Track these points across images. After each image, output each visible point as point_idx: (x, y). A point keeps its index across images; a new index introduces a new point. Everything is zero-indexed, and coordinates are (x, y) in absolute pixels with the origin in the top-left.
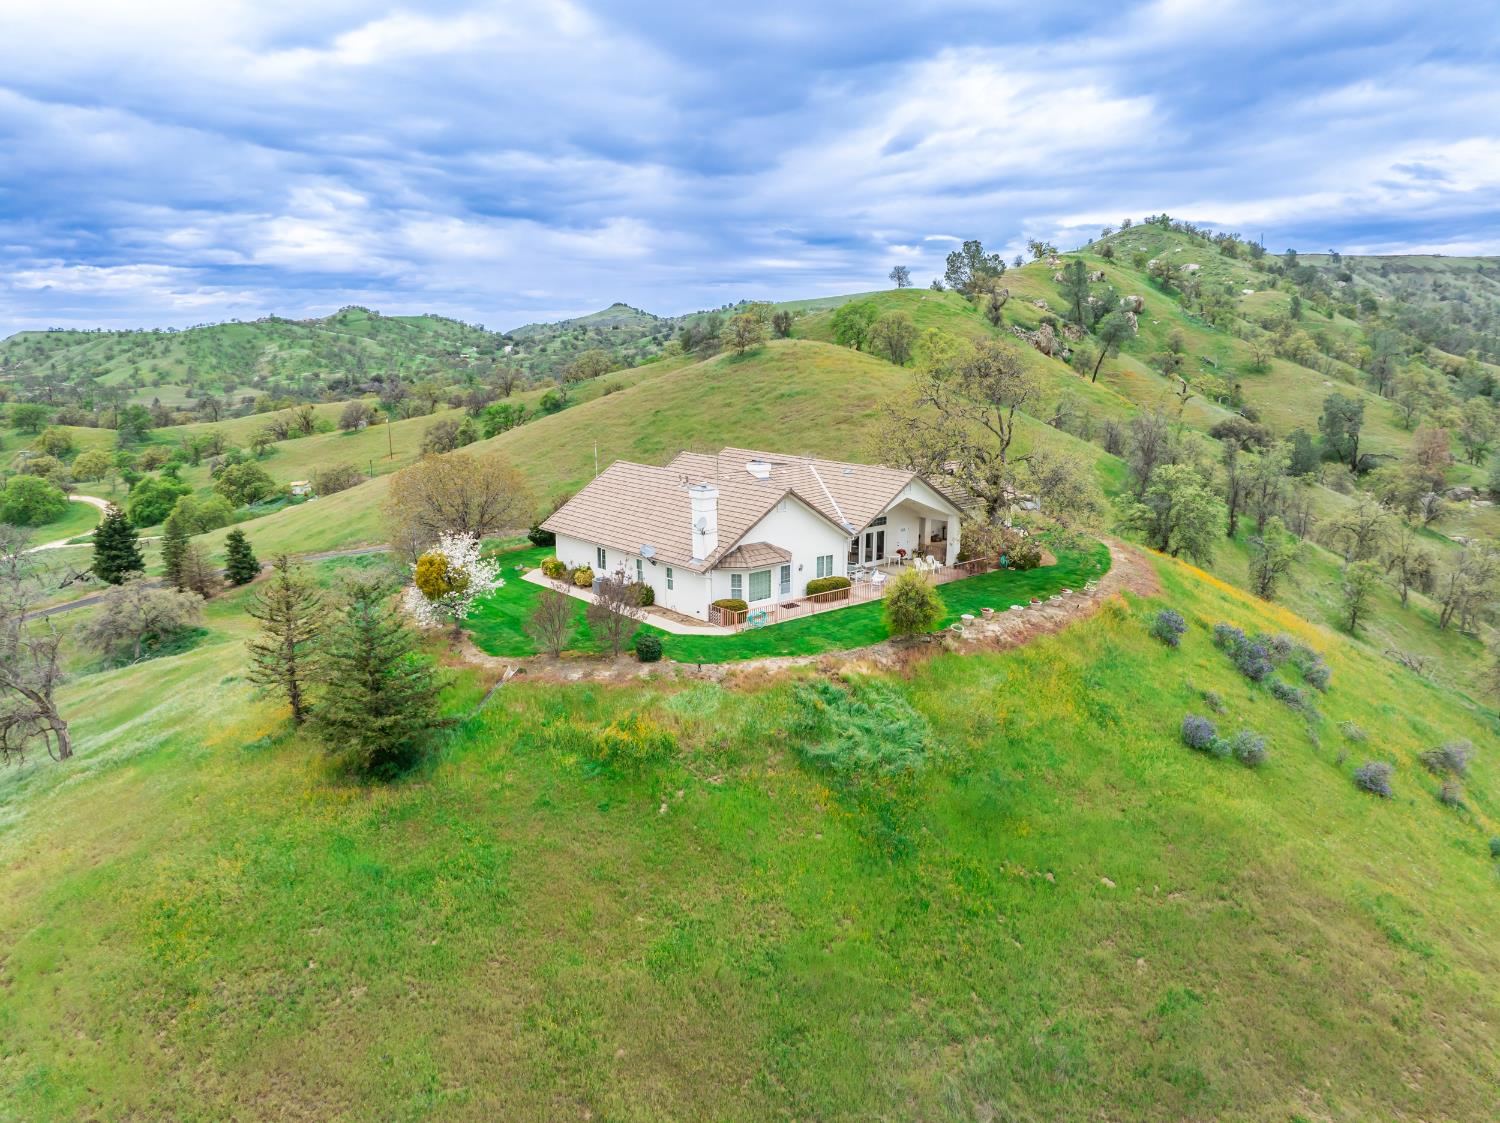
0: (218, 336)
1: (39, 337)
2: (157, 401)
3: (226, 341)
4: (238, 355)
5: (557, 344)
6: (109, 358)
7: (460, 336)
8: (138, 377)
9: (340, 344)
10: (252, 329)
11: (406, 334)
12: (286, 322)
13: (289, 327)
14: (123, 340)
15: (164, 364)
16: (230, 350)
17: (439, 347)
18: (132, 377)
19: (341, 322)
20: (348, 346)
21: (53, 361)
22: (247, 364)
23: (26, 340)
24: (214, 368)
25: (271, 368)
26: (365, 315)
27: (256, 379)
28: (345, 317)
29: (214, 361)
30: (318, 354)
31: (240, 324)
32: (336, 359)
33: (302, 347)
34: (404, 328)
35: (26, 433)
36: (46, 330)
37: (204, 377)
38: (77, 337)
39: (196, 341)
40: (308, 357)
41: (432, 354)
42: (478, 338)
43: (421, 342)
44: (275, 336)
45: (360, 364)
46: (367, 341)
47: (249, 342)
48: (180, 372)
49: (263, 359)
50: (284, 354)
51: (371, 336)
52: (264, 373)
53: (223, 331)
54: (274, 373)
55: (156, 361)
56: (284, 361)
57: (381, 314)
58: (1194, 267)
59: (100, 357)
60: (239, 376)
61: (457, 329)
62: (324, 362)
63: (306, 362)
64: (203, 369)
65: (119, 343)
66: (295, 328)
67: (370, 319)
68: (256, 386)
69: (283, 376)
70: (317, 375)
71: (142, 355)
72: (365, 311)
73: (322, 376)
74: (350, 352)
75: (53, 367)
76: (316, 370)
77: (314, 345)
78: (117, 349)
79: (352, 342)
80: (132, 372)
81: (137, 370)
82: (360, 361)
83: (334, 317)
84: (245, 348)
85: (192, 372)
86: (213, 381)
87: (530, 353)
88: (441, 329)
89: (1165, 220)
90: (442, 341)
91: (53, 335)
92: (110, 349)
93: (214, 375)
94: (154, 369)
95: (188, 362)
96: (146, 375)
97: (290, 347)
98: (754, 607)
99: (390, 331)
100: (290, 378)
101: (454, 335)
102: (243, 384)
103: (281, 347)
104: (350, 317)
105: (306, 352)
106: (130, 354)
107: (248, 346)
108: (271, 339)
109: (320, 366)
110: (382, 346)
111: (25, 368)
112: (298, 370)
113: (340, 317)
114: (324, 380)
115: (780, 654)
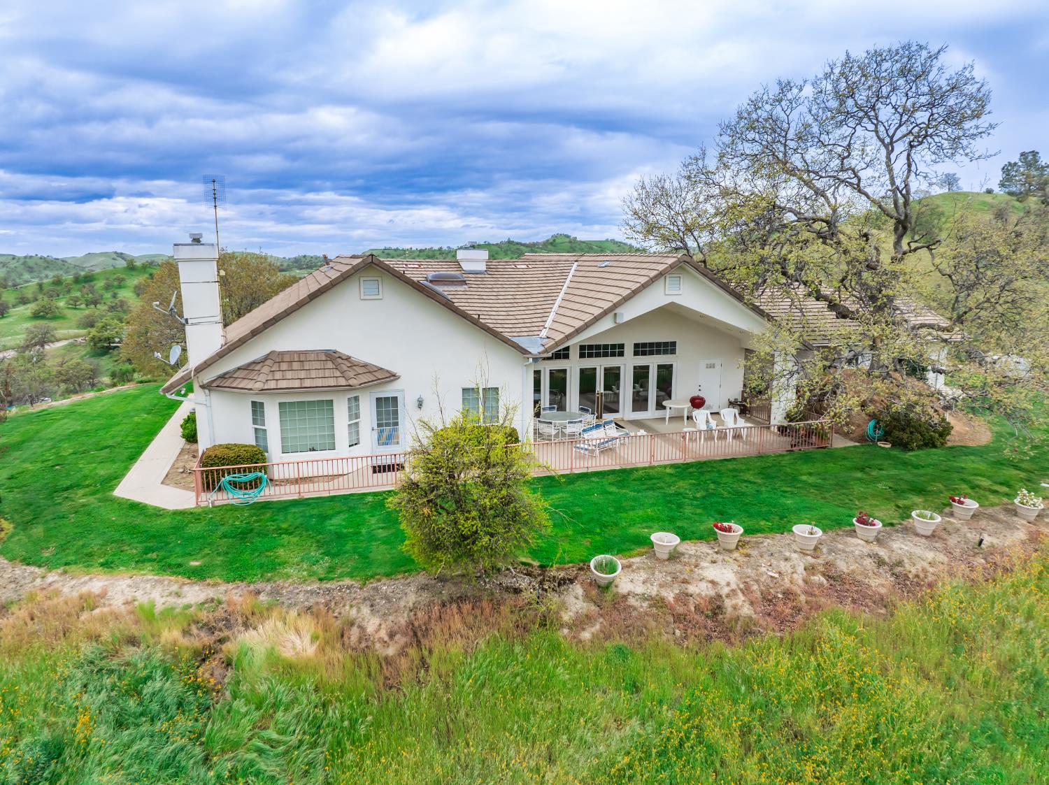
10: (496, 248)
12: (517, 243)
13: (518, 247)
14: (421, 254)
19: (551, 244)
26: (567, 240)
28: (554, 241)
34: (590, 247)
38: (398, 252)
44: (509, 252)
51: (570, 253)
57: (578, 239)
61: (627, 248)
66: (522, 247)
67: (570, 242)
72: (568, 236)
83: (548, 241)
88: (616, 248)
99: (582, 249)
104: (557, 241)
108: (506, 254)
113: (551, 241)
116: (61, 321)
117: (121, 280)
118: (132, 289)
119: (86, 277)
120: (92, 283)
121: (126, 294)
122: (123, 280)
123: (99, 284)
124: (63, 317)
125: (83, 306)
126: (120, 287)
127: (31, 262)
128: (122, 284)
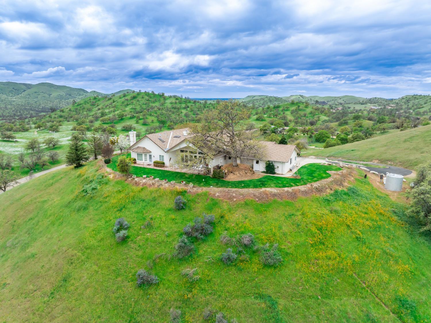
1: (410, 97)
6: (425, 103)
21: (409, 104)
23: (406, 98)
36: (413, 95)
59: (423, 103)
78: (429, 101)
92: (427, 101)
111: (401, 105)
116: (263, 121)
117: (287, 108)
118: (290, 111)
119: (277, 106)
120: (278, 109)
121: (288, 113)
122: (289, 108)
123: (281, 109)
124: (265, 120)
125: (272, 117)
126: (287, 110)
127: (271, 99)
128: (288, 109)
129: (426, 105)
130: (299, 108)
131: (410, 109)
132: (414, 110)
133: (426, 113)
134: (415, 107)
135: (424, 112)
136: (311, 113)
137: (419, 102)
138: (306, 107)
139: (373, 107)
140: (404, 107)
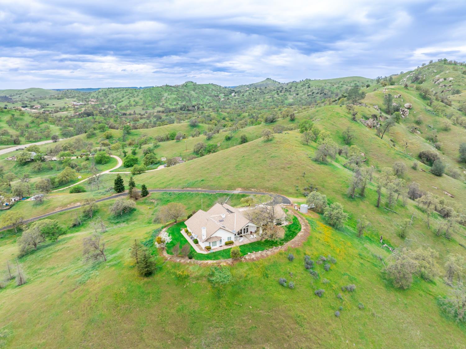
0: (152, 91)
1: (106, 90)
2: (135, 111)
3: (154, 92)
4: (157, 97)
5: (247, 93)
6: (123, 97)
7: (219, 90)
8: (130, 103)
9: (185, 93)
10: (160, 89)
11: (204, 90)
12: (170, 86)
13: (171, 88)
14: (127, 92)
15: (137, 99)
16: (155, 95)
17: (213, 94)
18: (129, 103)
19: (185, 86)
20: (187, 94)
21: (108, 98)
22: (159, 99)
23: (102, 91)
24: (150, 101)
25: (165, 101)
26: (192, 84)
27: (161, 104)
28: (187, 84)
29: (150, 98)
30: (178, 97)
31: (158, 87)
32: (183, 98)
33: (174, 94)
34: (203, 88)
35: (101, 131)
36: (108, 87)
37: (147, 104)
39: (146, 93)
40: (176, 98)
41: (211, 96)
42: (225, 91)
43: (208, 92)
44: (167, 91)
45: (190, 100)
46: (192, 92)
47: (160, 93)
48: (141, 102)
49: (164, 98)
50: (169, 97)
51: (194, 90)
52: (163, 102)
53: (153, 89)
54: (166, 103)
55: (135, 98)
56: (169, 99)
57: (197, 83)
58: (451, 79)
59: (121, 97)
60: (157, 103)
61: (219, 88)
62: (180, 99)
63: (175, 99)
64: (147, 101)
65: (126, 93)
66: (173, 88)
67: (194, 85)
68: (161, 106)
69: (168, 103)
70: (178, 103)
71: (131, 96)
72: (192, 82)
73: (179, 103)
74: (187, 96)
75: (109, 100)
76: (178, 102)
77: (177, 94)
78: (125, 94)
79: (188, 93)
80: (129, 102)
81: (130, 101)
82: (190, 99)
83: (184, 84)
84: (159, 95)
85: (144, 102)
86: (150, 105)
87: (239, 96)
88: (214, 88)
89: (445, 60)
90: (214, 92)
91: (109, 89)
92: (123, 94)
93: (150, 103)
94: (134, 101)
95: (143, 99)
96: (133, 103)
97: (171, 94)
98: (212, 248)
99: (199, 89)
100: (170, 104)
101: (218, 90)
102: (157, 106)
103: (168, 95)
104: (188, 84)
105: (175, 96)
106: (128, 96)
107: (160, 94)
108: (166, 92)
109: (179, 100)
110: (196, 94)
111: (102, 100)
112: (173, 102)
113: (185, 85)
114: (180, 105)
115: (212, 260)
129: (124, 98)
130: (13, 117)
131: (112, 103)
132: (116, 105)
133: (128, 108)
134: (115, 101)
135: (126, 106)
136: (33, 122)
137: (117, 96)
138: (23, 115)
139: (75, 103)
140: (105, 101)
